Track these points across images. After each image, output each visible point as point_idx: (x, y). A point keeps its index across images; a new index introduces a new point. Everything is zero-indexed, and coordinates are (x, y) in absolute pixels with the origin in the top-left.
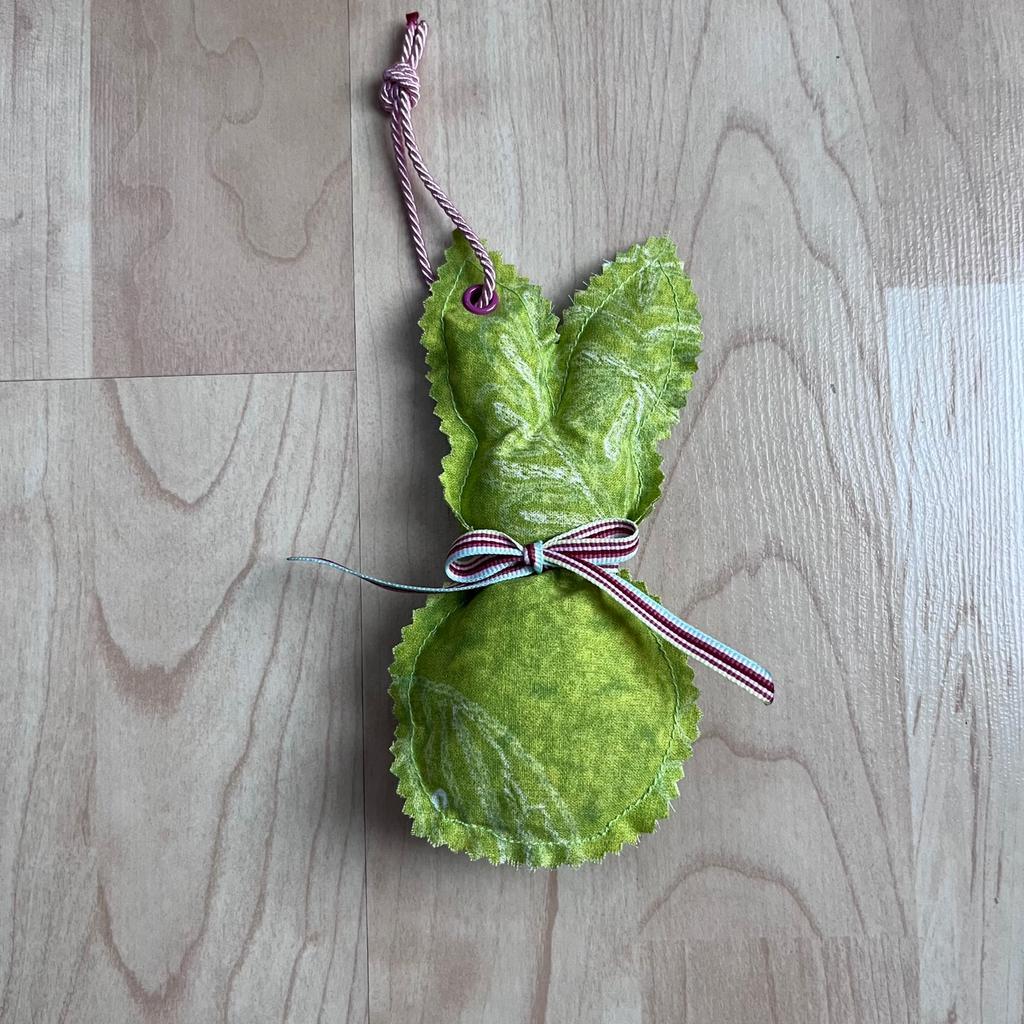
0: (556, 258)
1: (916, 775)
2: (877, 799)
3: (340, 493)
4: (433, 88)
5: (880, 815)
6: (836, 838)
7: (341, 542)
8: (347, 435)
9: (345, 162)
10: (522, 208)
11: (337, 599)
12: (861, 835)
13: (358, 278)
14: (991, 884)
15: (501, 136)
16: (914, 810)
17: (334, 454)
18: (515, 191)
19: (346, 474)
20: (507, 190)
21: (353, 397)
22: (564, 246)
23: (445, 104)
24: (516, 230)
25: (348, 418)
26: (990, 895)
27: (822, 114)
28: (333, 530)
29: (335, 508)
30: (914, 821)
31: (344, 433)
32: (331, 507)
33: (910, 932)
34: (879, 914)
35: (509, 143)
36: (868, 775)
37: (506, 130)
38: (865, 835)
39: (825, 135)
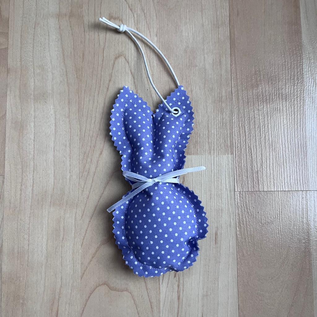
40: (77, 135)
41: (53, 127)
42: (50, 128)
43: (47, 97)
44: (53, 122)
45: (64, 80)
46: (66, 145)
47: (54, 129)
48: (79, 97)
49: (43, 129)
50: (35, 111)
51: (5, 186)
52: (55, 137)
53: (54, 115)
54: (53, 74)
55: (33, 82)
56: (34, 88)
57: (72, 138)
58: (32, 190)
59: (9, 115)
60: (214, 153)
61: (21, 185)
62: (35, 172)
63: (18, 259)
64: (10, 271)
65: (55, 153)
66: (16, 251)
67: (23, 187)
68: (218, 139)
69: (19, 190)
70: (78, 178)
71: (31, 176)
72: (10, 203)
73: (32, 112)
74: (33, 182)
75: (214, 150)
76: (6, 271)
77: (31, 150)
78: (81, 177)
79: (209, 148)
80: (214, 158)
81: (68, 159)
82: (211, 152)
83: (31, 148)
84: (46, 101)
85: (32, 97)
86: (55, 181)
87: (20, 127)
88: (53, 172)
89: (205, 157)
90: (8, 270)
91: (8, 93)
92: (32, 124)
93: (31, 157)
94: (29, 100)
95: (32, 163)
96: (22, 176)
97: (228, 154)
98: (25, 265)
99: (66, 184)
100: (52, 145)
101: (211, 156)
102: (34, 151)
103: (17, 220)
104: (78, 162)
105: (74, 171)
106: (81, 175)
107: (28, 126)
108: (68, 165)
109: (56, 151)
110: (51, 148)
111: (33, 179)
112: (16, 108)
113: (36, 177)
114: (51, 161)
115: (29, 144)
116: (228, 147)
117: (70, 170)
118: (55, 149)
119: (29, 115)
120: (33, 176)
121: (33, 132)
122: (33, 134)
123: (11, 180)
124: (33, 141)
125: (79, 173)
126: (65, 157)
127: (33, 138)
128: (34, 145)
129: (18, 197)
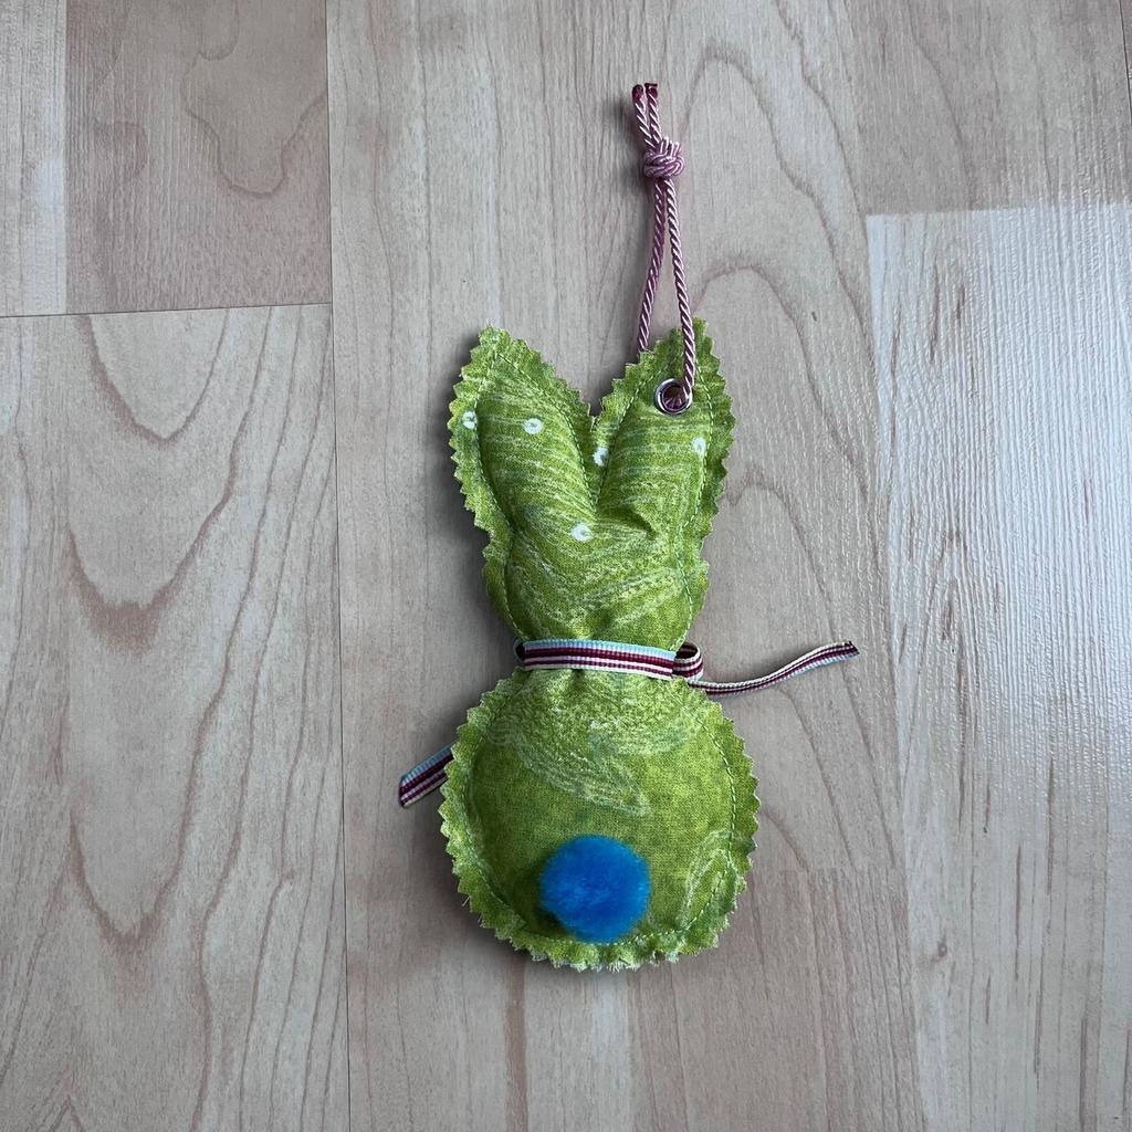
0: (534, 188)
1: (903, 705)
2: (864, 729)
3: (316, 426)
4: (410, 23)
5: (867, 744)
6: (821, 767)
7: (317, 476)
8: (323, 368)
9: (322, 97)
10: (499, 139)
11: (313, 532)
12: (848, 765)
13: (335, 212)
14: (980, 813)
15: (478, 70)
16: (902, 739)
17: (310, 387)
18: (492, 124)
19: (322, 407)
20: (484, 123)
21: (329, 330)
22: (542, 177)
23: (422, 37)
24: (494, 162)
25: (324, 350)
26: (979, 824)
27: (801, 44)
28: (309, 464)
29: (311, 442)
30: (901, 749)
31: (319, 366)
32: (308, 441)
33: (898, 863)
34: (867, 845)
35: (486, 78)
36: (854, 704)
37: (483, 62)
38: (852, 765)
39: (804, 65)
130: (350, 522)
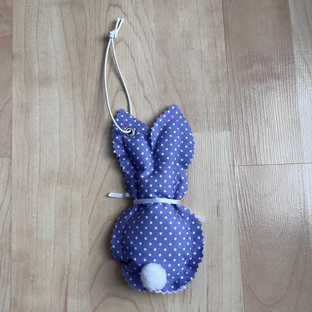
3: (6, 192)
4: (36, 78)
7: (6, 206)
8: (9, 175)
9: (10, 99)
10: (60, 112)
11: (4, 223)
13: (13, 131)
14: (189, 298)
15: (55, 92)
17: (5, 181)
18: (58, 107)
19: (8, 186)
20: (56, 107)
21: (11, 165)
22: (72, 122)
23: (39, 83)
25: (9, 170)
26: (189, 301)
27: (143, 87)
28: (4, 202)
29: (5, 196)
31: (8, 175)
32: (3, 196)
34: (158, 308)
35: (57, 95)
37: (56, 90)
39: (144, 93)
40: (82, 117)
41: (58, 110)
42: (55, 110)
43: (52, 81)
44: (58, 104)
45: (67, 65)
46: (71, 126)
47: (58, 111)
48: (82, 80)
49: (48, 111)
50: (40, 94)
51: (13, 167)
52: (60, 118)
53: (58, 97)
54: (56, 59)
55: (37, 67)
56: (39, 73)
57: (76, 119)
58: (40, 170)
59: (15, 99)
60: (213, 130)
61: (29, 166)
62: (42, 152)
63: (27, 237)
64: (19, 249)
65: (61, 134)
66: (25, 229)
67: (30, 167)
68: (216, 117)
69: (26, 170)
70: (84, 157)
71: (38, 157)
72: (18, 183)
73: (37, 96)
74: (40, 163)
75: (213, 127)
76: (16, 250)
77: (37, 132)
78: (86, 156)
79: (208, 126)
80: (213, 134)
81: (73, 140)
82: (210, 130)
83: (37, 129)
84: (50, 85)
85: (37, 81)
86: (62, 160)
87: (26, 109)
88: (59, 152)
89: (205, 135)
90: (17, 249)
91: (14, 78)
92: (38, 107)
93: (37, 138)
94: (34, 84)
95: (38, 144)
96: (29, 157)
97: (226, 131)
98: (34, 242)
99: (72, 164)
100: (57, 126)
101: (210, 133)
102: (40, 132)
103: (26, 200)
104: (83, 142)
105: (79, 151)
106: (86, 155)
107: (34, 109)
108: (74, 145)
109: (61, 132)
110: (57, 129)
111: (40, 159)
112: (22, 92)
113: (42, 158)
114: (57, 142)
115: (35, 126)
116: (226, 125)
117: (75, 150)
118: (61, 130)
119: (34, 98)
120: (40, 157)
121: (39, 114)
122: (38, 116)
123: (18, 161)
124: (38, 123)
125: (85, 153)
126: (70, 138)
127: (38, 120)
128: (40, 127)
129: (26, 177)
130: (15, 219)
